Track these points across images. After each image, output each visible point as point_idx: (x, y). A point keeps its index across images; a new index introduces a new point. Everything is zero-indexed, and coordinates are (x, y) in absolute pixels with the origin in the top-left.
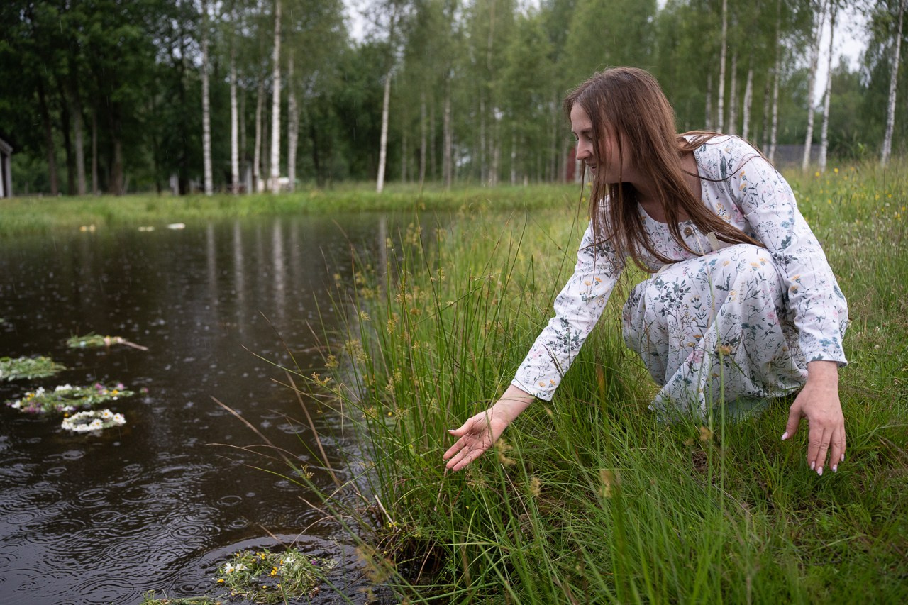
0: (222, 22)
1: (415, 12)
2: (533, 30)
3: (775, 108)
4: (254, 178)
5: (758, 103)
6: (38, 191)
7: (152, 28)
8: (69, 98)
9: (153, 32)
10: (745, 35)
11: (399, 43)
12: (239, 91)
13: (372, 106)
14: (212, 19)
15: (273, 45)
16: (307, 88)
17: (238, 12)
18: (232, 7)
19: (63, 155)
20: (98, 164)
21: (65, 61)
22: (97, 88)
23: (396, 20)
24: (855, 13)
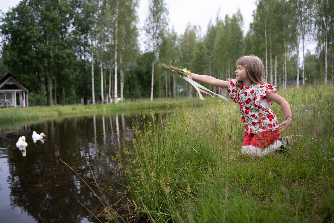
0: (98, 47)
1: (161, 42)
2: (201, 45)
3: (285, 68)
4: (109, 98)
5: (280, 66)
6: (38, 105)
7: (75, 50)
8: (47, 73)
10: (273, 44)
11: (156, 51)
12: (104, 69)
13: (148, 73)
14: (95, 46)
15: (115, 54)
16: (127, 67)
17: (103, 44)
18: (101, 42)
19: (45, 92)
20: (57, 95)
21: (46, 62)
22: (57, 70)
23: (155, 44)
24: (310, 35)
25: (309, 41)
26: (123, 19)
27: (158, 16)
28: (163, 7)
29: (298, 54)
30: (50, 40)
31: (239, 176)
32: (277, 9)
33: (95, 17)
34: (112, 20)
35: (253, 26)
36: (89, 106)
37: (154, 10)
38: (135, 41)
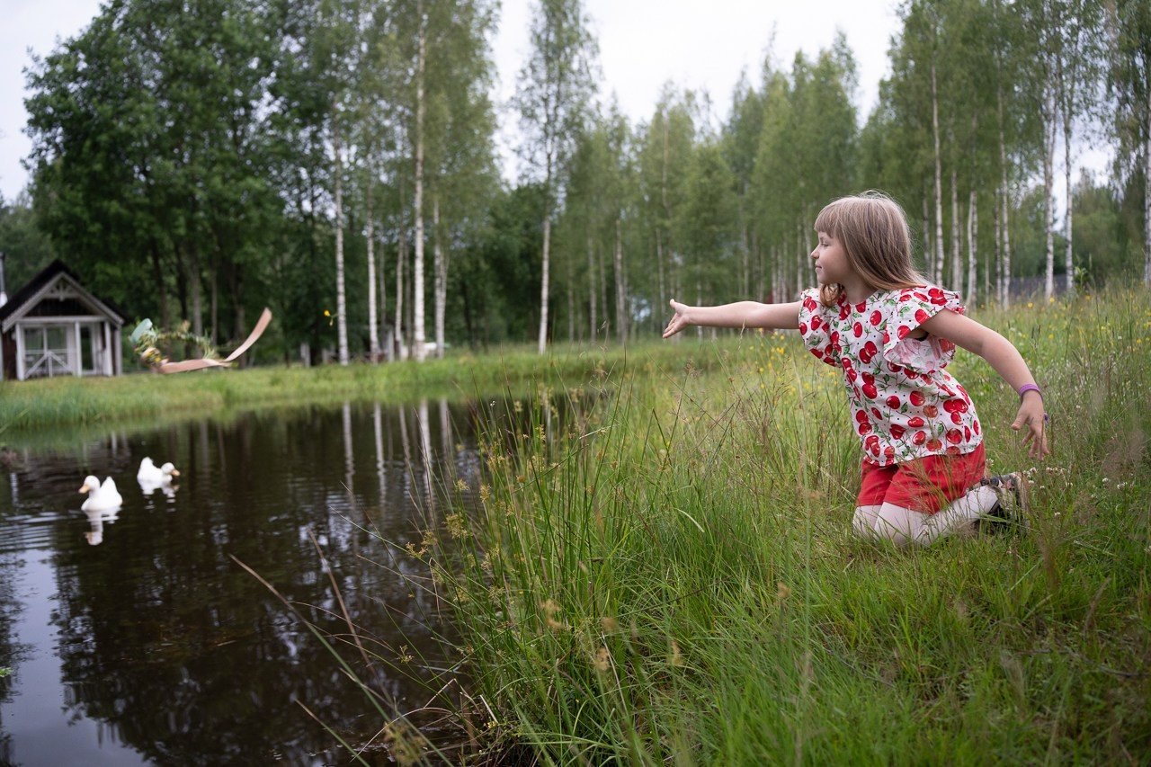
0: (357, 168)
1: (575, 149)
2: (713, 159)
3: (1006, 233)
4: (396, 344)
5: (986, 230)
7: (279, 179)
8: (186, 260)
9: (280, 184)
10: (961, 151)
11: (557, 181)
12: (377, 245)
13: (530, 256)
14: (346, 166)
15: (415, 191)
16: (456, 238)
17: (374, 157)
18: (368, 151)
21: (182, 220)
22: (217, 248)
23: (554, 157)
24: (1091, 120)
25: (1088, 139)
26: (443, 72)
27: (562, 59)
28: (581, 31)
29: (1051, 185)
30: (194, 147)
31: (847, 610)
32: (975, 32)
33: (346, 66)
34: (404, 77)
35: (891, 90)
36: (329, 372)
37: (547, 40)
38: (485, 145)
